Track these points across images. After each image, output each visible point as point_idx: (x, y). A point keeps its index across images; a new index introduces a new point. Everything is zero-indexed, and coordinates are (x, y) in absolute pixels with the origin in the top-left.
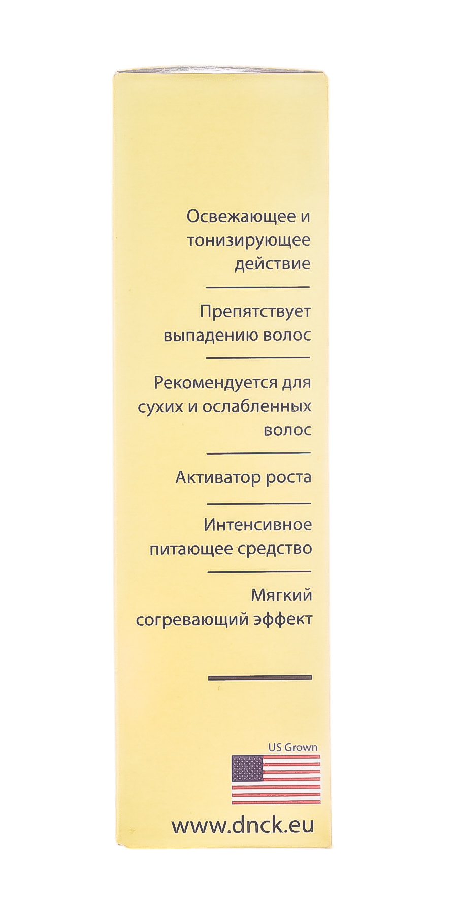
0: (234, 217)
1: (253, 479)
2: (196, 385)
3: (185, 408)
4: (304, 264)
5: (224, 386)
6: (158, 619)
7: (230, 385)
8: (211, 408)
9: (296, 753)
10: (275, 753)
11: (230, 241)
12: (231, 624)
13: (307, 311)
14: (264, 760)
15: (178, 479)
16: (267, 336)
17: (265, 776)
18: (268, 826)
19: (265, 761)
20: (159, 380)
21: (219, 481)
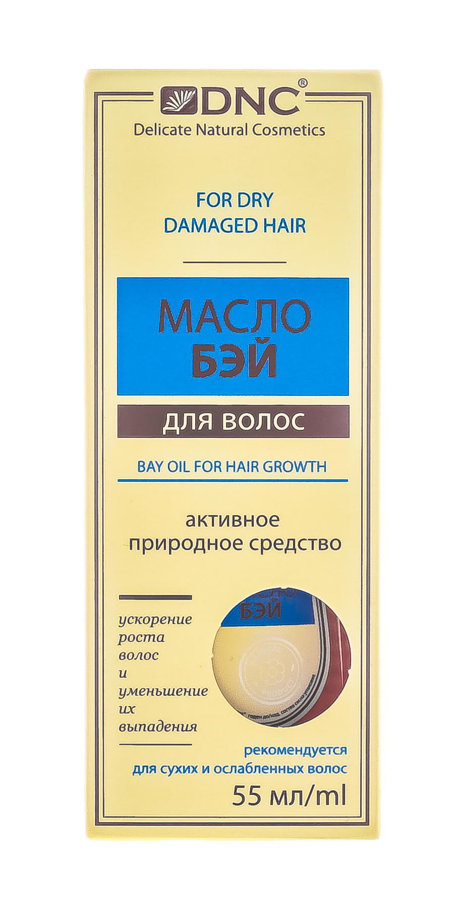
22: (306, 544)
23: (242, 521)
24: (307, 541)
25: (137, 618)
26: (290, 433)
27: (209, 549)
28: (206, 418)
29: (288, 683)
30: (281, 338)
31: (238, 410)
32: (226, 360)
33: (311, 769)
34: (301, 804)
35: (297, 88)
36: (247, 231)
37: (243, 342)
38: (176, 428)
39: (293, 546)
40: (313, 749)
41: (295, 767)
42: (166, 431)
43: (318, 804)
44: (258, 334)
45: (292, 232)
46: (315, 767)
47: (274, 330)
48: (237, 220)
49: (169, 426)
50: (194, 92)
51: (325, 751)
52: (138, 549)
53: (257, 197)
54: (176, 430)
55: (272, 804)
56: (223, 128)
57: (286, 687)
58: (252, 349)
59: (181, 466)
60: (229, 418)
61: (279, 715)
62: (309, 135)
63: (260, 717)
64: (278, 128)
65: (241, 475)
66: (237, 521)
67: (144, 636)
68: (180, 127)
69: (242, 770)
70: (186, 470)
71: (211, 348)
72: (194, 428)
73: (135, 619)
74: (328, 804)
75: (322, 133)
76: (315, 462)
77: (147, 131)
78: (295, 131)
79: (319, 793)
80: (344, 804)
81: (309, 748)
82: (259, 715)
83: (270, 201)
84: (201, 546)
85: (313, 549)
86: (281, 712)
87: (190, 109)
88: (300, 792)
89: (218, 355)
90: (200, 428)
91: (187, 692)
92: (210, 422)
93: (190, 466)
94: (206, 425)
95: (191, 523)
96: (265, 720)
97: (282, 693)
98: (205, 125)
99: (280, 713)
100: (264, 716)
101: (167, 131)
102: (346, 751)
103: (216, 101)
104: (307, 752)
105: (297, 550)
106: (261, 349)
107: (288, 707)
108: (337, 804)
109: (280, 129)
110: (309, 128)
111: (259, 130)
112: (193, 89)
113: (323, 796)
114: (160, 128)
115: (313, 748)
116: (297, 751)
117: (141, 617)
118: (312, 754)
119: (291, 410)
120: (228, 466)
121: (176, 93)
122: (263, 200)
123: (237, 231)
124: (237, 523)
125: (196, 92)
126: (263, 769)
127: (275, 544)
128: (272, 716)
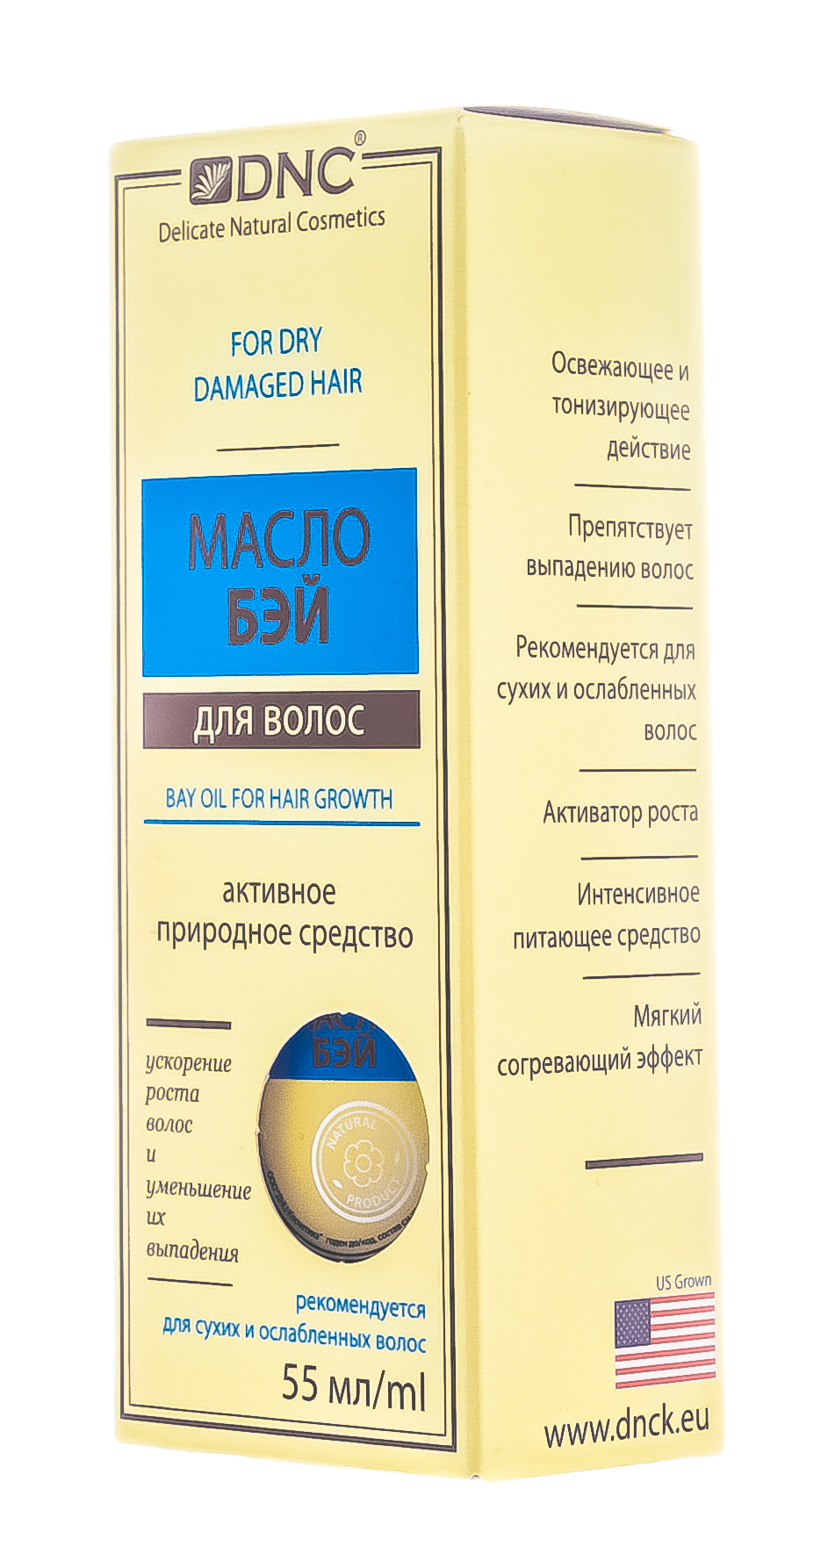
0: (605, 367)
1: (632, 815)
2: (565, 653)
3: (553, 691)
4: (682, 451)
5: (598, 655)
6: (525, 1062)
7: (605, 652)
8: (582, 691)
9: (686, 1291)
10: (665, 1293)
11: (602, 407)
12: (610, 1068)
13: (689, 529)
14: (651, 1305)
15: (547, 814)
16: (647, 570)
17: (654, 1334)
18: (658, 1424)
19: (654, 1307)
20: (522, 641)
21: (594, 817)
22: (369, 936)
23: (290, 893)
24: (370, 931)
25: (167, 1058)
26: (347, 741)
27: (251, 942)
28: (244, 715)
29: (389, 1185)
30: (335, 576)
31: (282, 699)
32: (269, 615)
33: (382, 1342)
34: (368, 1404)
35: (353, 148)
36: (292, 395)
37: (287, 582)
38: (210, 732)
39: (351, 939)
40: (382, 1306)
41: (360, 1335)
42: (199, 736)
43: (390, 1406)
44: (306, 569)
45: (346, 391)
46: (385, 1338)
47: (325, 561)
48: (279, 374)
49: (202, 729)
50: (229, 166)
51: (397, 1309)
52: (168, 939)
53: (302, 335)
54: (209, 736)
55: (331, 1401)
56: (262, 222)
57: (385, 1191)
58: (300, 593)
59: (216, 798)
60: (272, 714)
61: (375, 1242)
62: (365, 225)
63: (345, 1243)
64: (328, 217)
65: (289, 813)
66: (283, 893)
67: (175, 1091)
68: (212, 225)
69: (294, 1335)
70: (223, 804)
71: (248, 594)
72: (230, 732)
73: (165, 1059)
74: (402, 1407)
75: (381, 221)
76: (378, 790)
77: (173, 234)
78: (347, 220)
79: (390, 1386)
80: (423, 1409)
81: (377, 1302)
82: (343, 1240)
83: (318, 341)
84: (242, 936)
85: (377, 945)
86: (379, 1237)
87: (223, 196)
88: (367, 1382)
89: (258, 606)
90: (238, 732)
91: (226, 1191)
92: (249, 721)
93: (227, 799)
94: (245, 725)
95: (229, 896)
96: (352, 1248)
97: (379, 1203)
98: (241, 218)
99: (376, 1239)
100: (350, 1242)
101: (197, 233)
102: (424, 1311)
103: (255, 177)
104: (375, 1311)
105: (358, 947)
106: (310, 594)
107: (389, 1229)
108: (414, 1408)
109: (331, 217)
110: (365, 214)
111: (304, 223)
112: (226, 160)
113: (396, 1390)
114: (188, 227)
115: (382, 1303)
116: (362, 1307)
117: (172, 1058)
118: (381, 1315)
119: (347, 699)
120: (273, 798)
121: (207, 168)
122: (310, 341)
123: (280, 395)
124: (284, 897)
125: (231, 165)
126: (321, 1337)
127: (332, 934)
128: (363, 1243)
